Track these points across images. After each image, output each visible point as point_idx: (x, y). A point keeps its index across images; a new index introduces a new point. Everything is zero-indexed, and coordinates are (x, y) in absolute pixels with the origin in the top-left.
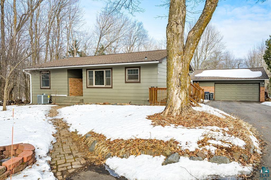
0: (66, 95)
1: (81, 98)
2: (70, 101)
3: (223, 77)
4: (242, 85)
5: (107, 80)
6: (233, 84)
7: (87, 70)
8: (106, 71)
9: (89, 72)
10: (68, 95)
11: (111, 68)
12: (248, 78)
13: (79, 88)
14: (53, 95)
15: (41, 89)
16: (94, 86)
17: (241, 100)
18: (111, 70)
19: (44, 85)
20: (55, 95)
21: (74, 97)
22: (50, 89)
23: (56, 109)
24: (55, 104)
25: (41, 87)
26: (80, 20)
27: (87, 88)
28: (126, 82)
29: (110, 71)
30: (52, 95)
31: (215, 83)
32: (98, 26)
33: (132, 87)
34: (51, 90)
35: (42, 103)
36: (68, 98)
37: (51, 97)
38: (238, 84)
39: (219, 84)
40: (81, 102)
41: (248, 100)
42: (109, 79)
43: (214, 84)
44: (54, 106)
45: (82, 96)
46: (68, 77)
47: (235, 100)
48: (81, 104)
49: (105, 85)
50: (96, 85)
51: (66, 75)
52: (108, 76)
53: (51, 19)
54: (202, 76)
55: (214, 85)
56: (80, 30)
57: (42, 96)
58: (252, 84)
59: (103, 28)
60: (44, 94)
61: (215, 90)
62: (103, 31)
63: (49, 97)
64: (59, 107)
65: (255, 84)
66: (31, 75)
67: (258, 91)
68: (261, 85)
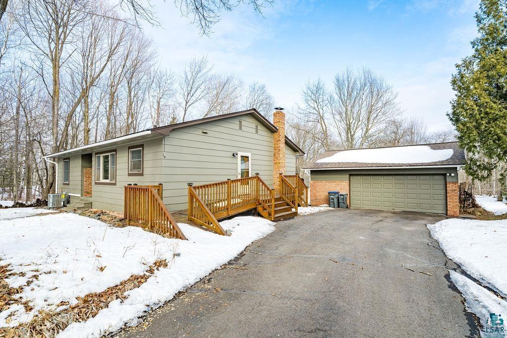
0: (79, 195)
3: (364, 163)
4: (406, 179)
5: (112, 170)
6: (386, 177)
7: (96, 153)
8: (111, 156)
9: (97, 157)
10: (82, 195)
11: (115, 149)
12: (415, 164)
14: (71, 194)
15: (63, 184)
17: (404, 210)
18: (115, 153)
19: (65, 180)
22: (69, 184)
27: (95, 183)
28: (129, 174)
29: (114, 155)
30: (69, 194)
31: (350, 175)
34: (70, 187)
39: (359, 177)
40: (88, 207)
41: (421, 211)
43: (348, 176)
46: (83, 167)
47: (390, 209)
49: (110, 179)
50: (103, 179)
51: (80, 163)
54: (327, 162)
55: (348, 179)
58: (428, 177)
61: (351, 188)
63: (63, 197)
65: (435, 177)
66: (57, 165)
67: (443, 192)
68: (448, 180)
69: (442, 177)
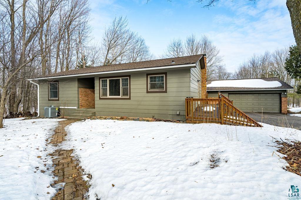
0: (76, 108)
1: (93, 110)
2: (81, 114)
5: (124, 89)
6: (248, 95)
7: (100, 78)
8: (123, 79)
9: (102, 80)
10: (78, 107)
11: (129, 75)
13: (90, 99)
14: (62, 107)
15: (49, 100)
16: (108, 96)
17: (258, 111)
18: (128, 77)
19: (52, 97)
20: (63, 107)
21: (85, 109)
22: (58, 100)
23: (64, 125)
24: (63, 118)
25: (49, 99)
26: (89, 36)
27: (100, 99)
28: (148, 92)
29: (127, 79)
30: (60, 107)
31: (229, 94)
32: (106, 39)
33: (156, 98)
34: (60, 102)
35: (50, 116)
36: (78, 111)
37: (59, 109)
38: (255, 95)
39: (233, 95)
40: (93, 116)
41: (267, 111)
42: (126, 88)
44: (62, 121)
45: (94, 108)
46: (78, 87)
47: (251, 111)
48: (94, 119)
49: (122, 95)
50: (110, 95)
51: (76, 85)
52: (125, 84)
53: (61, 30)
55: (228, 96)
56: (89, 46)
57: (50, 108)
58: (271, 95)
59: (111, 41)
60: (52, 106)
62: (111, 44)
63: (57, 109)
64: (69, 121)
65: (275, 95)
66: (38, 86)
67: (279, 102)
68: (282, 96)
69: (278, 95)
